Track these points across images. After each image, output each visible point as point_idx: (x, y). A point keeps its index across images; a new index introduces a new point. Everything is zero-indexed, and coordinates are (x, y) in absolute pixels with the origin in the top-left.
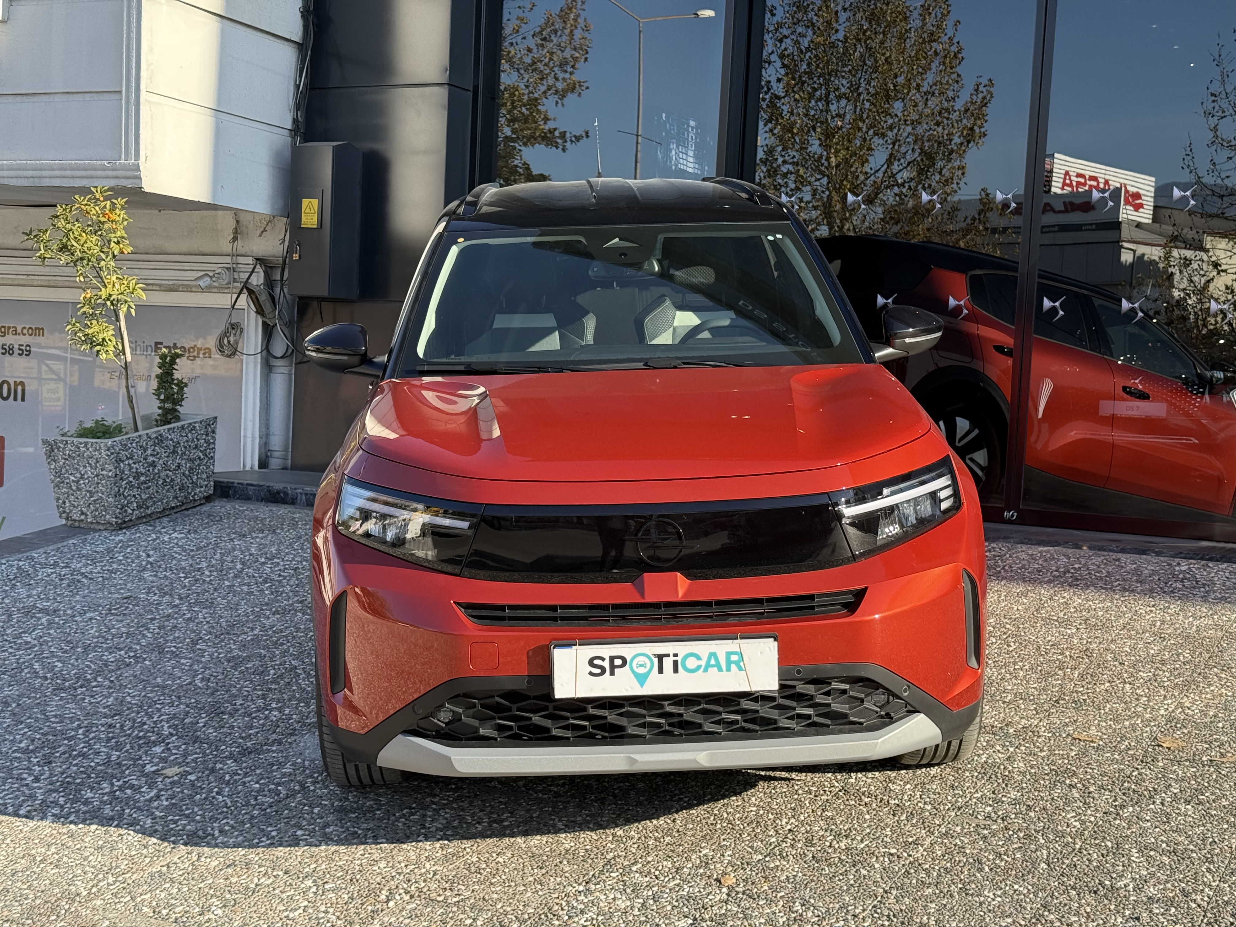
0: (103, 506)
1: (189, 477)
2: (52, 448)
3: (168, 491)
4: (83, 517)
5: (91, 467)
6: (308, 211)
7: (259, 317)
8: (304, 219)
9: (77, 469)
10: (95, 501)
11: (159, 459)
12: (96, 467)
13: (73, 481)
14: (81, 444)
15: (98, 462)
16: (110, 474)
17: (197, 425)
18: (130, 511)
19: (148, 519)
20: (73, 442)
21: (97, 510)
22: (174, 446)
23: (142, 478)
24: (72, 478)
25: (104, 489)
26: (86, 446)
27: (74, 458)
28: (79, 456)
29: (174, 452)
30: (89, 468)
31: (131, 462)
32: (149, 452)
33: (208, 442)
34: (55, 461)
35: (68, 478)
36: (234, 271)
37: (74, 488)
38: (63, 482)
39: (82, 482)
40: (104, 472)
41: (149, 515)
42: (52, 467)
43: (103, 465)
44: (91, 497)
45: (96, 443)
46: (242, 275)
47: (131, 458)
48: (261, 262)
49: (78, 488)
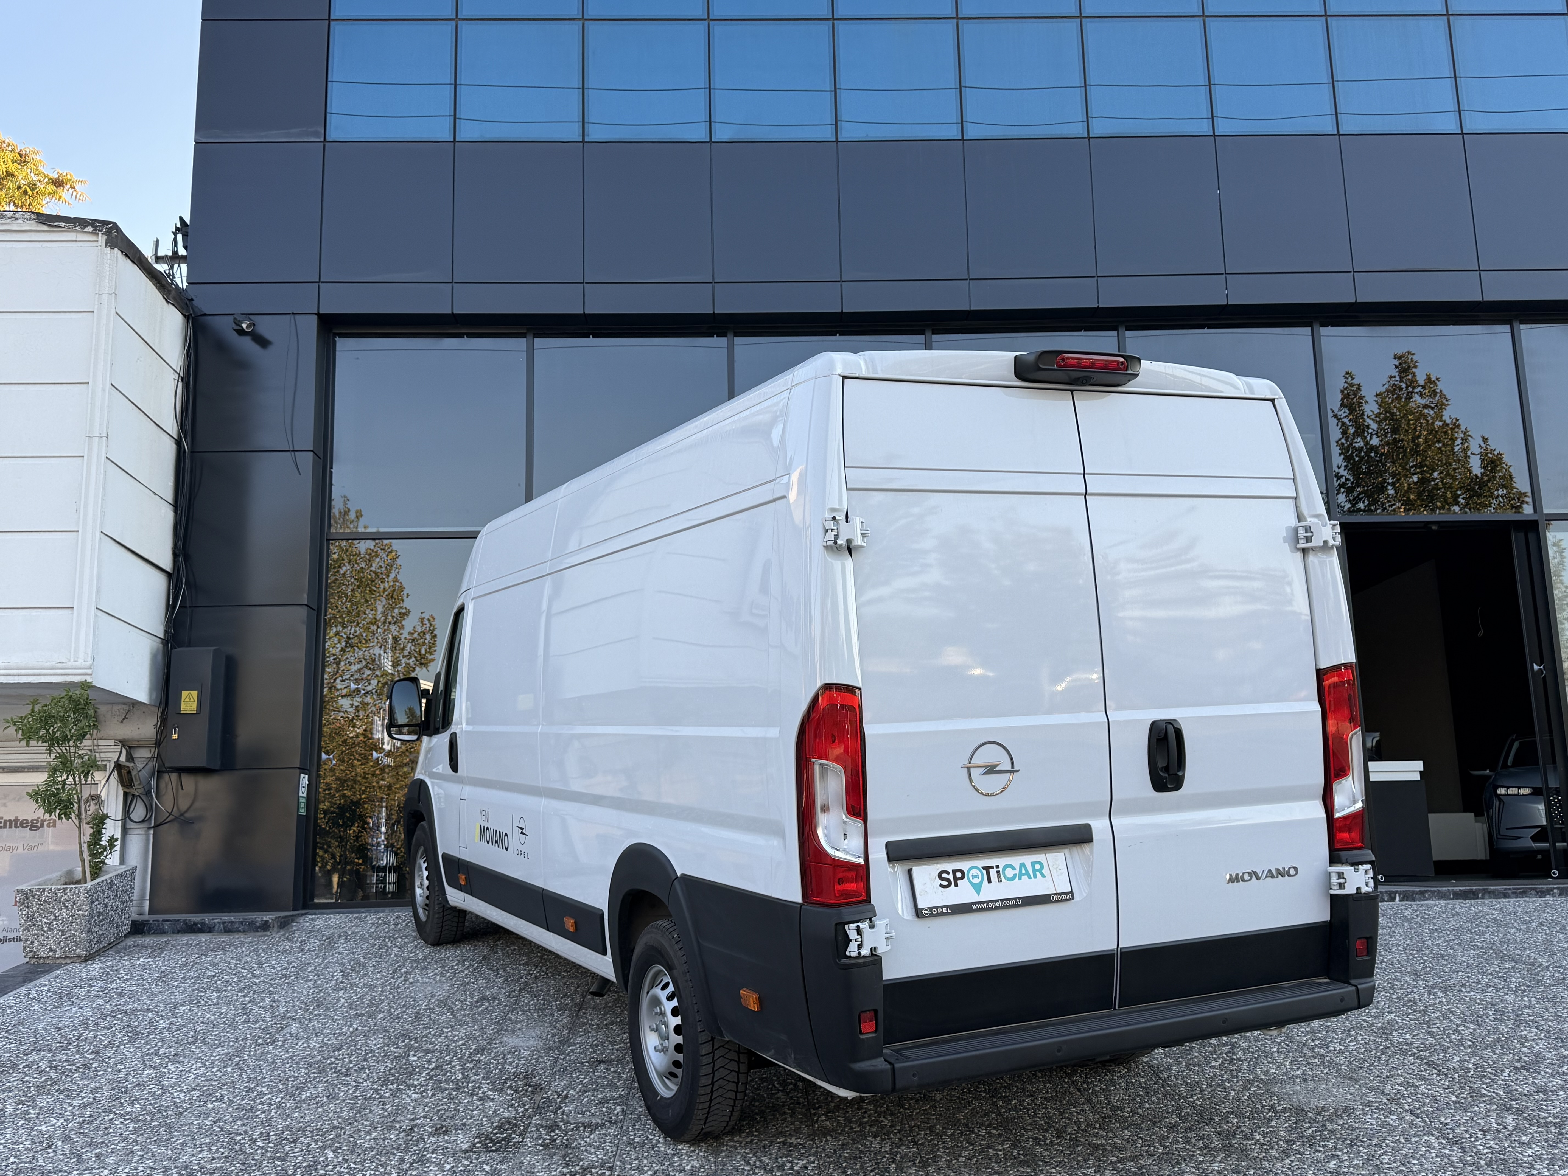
0: (75, 941)
1: (120, 916)
2: (26, 897)
3: (111, 928)
4: (51, 954)
5: (67, 909)
6: (187, 700)
7: (120, 788)
8: (181, 706)
9: (51, 912)
10: (66, 938)
11: (110, 901)
12: (73, 908)
13: (46, 923)
15: (74, 904)
16: (86, 913)
17: (127, 873)
18: (92, 946)
19: (101, 953)
20: (51, 890)
21: (67, 946)
22: (117, 891)
23: (101, 917)
24: (45, 920)
25: (77, 927)
26: (64, 891)
27: (49, 903)
28: (55, 900)
30: (64, 910)
31: (97, 903)
32: (106, 895)
33: (131, 888)
34: (28, 907)
35: (41, 921)
37: (45, 929)
38: (34, 925)
39: (55, 923)
40: (80, 912)
41: (101, 950)
42: (25, 913)
43: (80, 905)
44: (62, 935)
45: (76, 888)
46: (102, 755)
47: (97, 900)
48: (123, 743)
49: (49, 928)
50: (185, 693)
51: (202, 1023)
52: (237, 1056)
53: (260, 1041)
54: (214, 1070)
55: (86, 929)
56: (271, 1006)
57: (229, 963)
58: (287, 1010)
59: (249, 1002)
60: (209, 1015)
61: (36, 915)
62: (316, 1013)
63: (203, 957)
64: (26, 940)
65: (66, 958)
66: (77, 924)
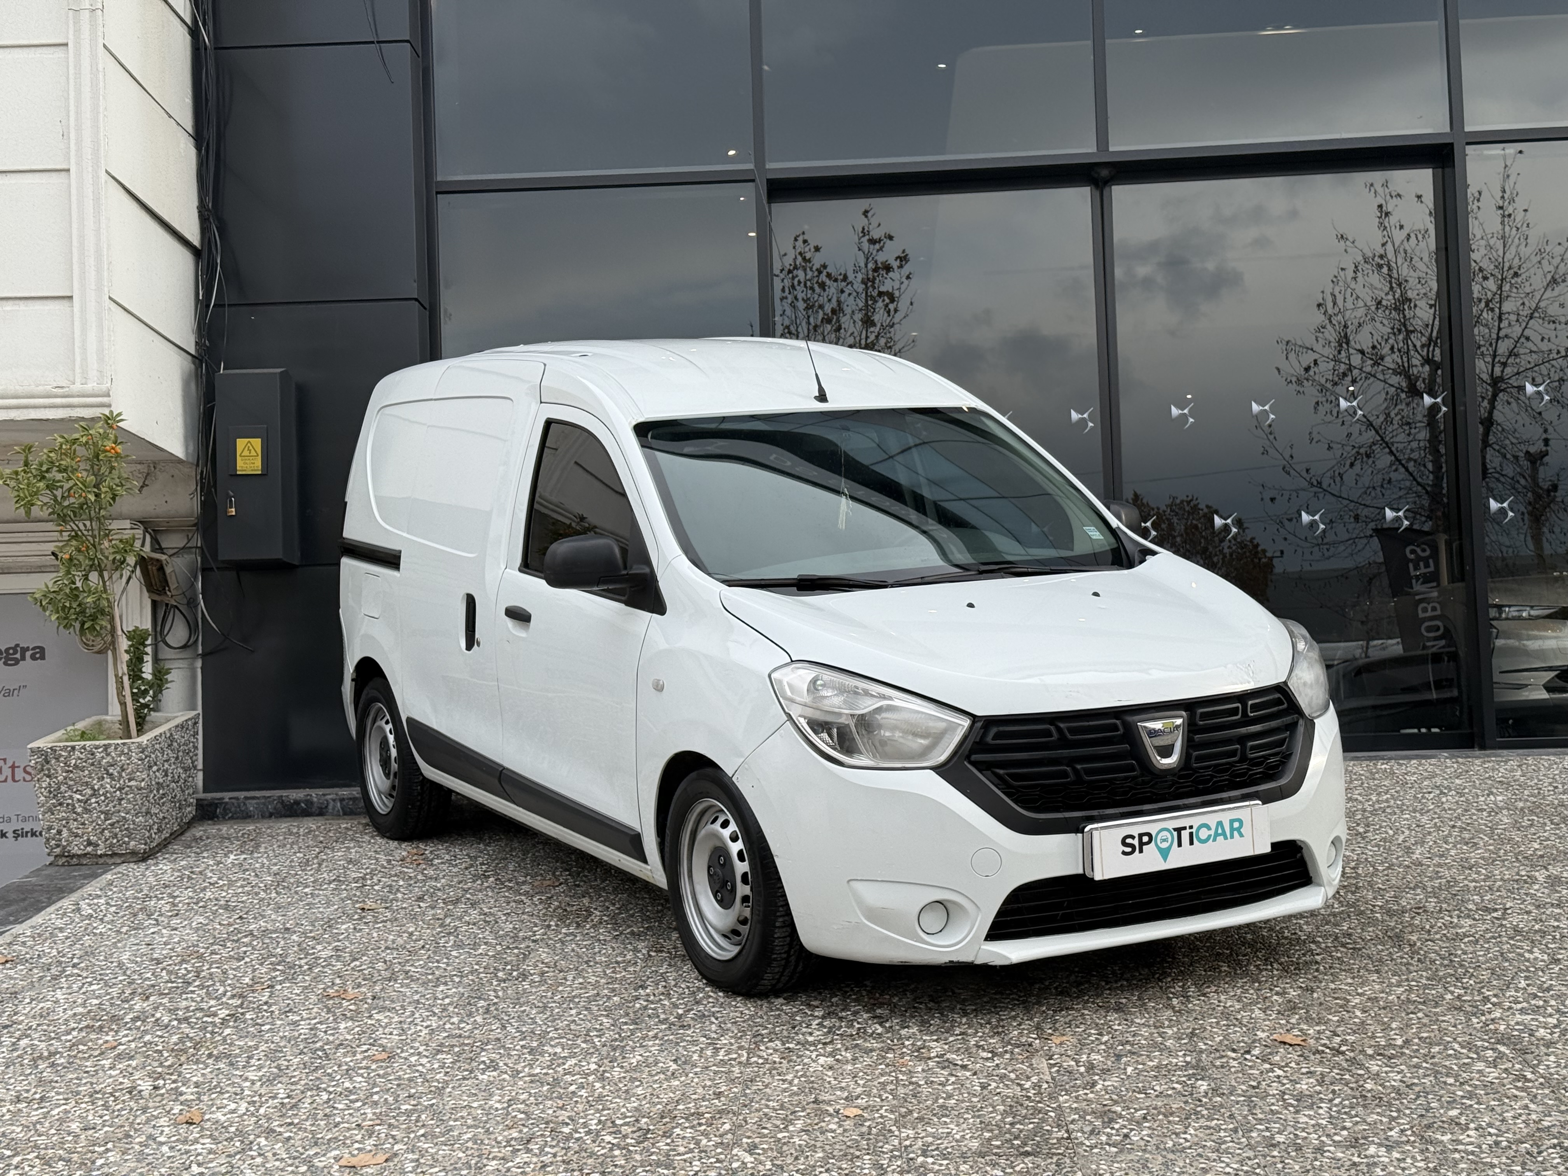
0: (127, 829)
1: (183, 792)
2: (46, 759)
3: (173, 810)
4: (89, 849)
5: (113, 779)
6: (244, 453)
8: (237, 464)
9: (87, 784)
10: (112, 825)
11: (170, 765)
12: (121, 776)
13: (79, 801)
14: (97, 747)
15: (123, 770)
16: (143, 784)
17: (189, 723)
18: (153, 836)
19: (162, 847)
20: (83, 747)
21: (115, 836)
22: (177, 750)
23: (161, 791)
24: (78, 796)
25: (130, 806)
27: (83, 769)
28: (92, 764)
29: (177, 757)
30: (108, 780)
31: (155, 768)
32: (165, 756)
33: (193, 746)
34: (49, 776)
35: (71, 798)
37: (79, 810)
38: (61, 804)
39: (93, 800)
40: (133, 783)
41: (162, 843)
42: (45, 785)
43: (131, 773)
44: (106, 819)
45: (124, 744)
47: (156, 764)
48: (146, 524)
49: (85, 809)
50: (241, 443)
51: (387, 948)
52: (480, 998)
53: (500, 974)
54: (455, 1020)
55: (144, 809)
56: (485, 921)
57: (377, 859)
58: (515, 928)
59: (446, 916)
60: (391, 937)
61: (63, 788)
62: (564, 931)
63: (329, 851)
64: (50, 828)
65: (114, 854)
66: (129, 802)
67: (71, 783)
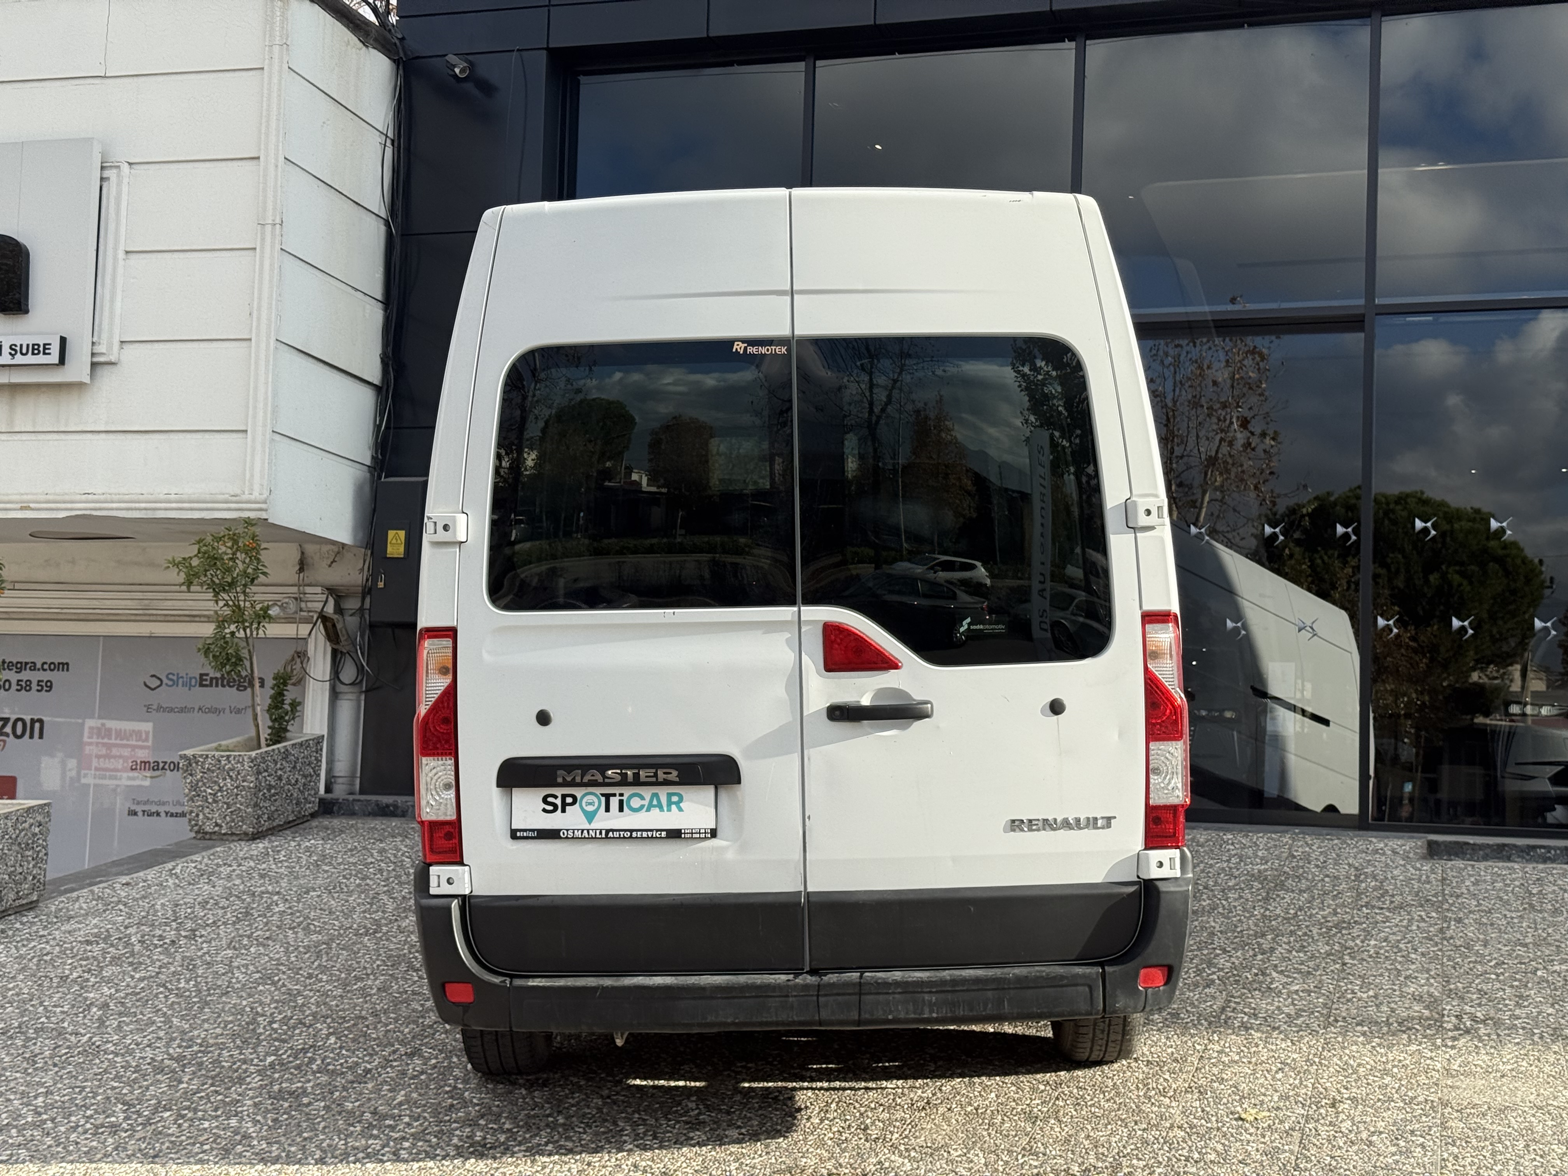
0: (241, 816)
1: (302, 792)
2: (189, 763)
3: (288, 805)
4: (217, 829)
5: (232, 780)
6: (394, 541)
7: (328, 643)
8: (390, 549)
9: (215, 782)
10: (231, 812)
11: (285, 773)
12: (237, 778)
13: (210, 794)
14: (223, 757)
15: (239, 774)
16: (252, 785)
17: (311, 742)
18: (263, 822)
19: (273, 831)
20: (214, 756)
21: (233, 821)
22: (295, 762)
23: (273, 791)
24: (209, 791)
25: (243, 800)
26: (228, 759)
27: (213, 772)
28: (219, 769)
29: (294, 767)
30: (229, 780)
31: (266, 774)
32: (278, 766)
33: (316, 759)
34: (191, 775)
35: (205, 791)
36: (301, 601)
37: (210, 800)
38: (199, 795)
39: (219, 794)
40: (245, 784)
41: (274, 828)
42: (188, 781)
43: (245, 776)
44: (228, 808)
45: (240, 756)
46: (309, 605)
47: (266, 771)
48: (331, 591)
49: (214, 800)
50: (391, 534)
55: (252, 803)
61: (200, 784)
64: (191, 812)
65: (233, 834)
66: (242, 797)
67: (205, 781)
